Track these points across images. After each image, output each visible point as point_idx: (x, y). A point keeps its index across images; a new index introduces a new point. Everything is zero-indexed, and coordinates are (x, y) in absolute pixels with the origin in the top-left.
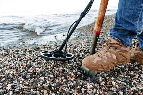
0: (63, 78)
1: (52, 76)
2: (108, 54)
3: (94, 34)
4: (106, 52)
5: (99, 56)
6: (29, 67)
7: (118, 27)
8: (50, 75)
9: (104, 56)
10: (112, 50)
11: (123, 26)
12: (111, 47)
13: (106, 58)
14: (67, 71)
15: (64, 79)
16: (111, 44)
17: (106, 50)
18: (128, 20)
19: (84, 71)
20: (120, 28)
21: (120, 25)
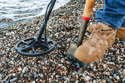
0: (54, 74)
1: (42, 76)
2: (101, 41)
3: (84, 21)
4: (99, 39)
5: (93, 46)
6: (7, 68)
7: (111, 12)
8: (39, 75)
9: (97, 45)
10: (104, 36)
11: (118, 10)
12: (103, 33)
13: (100, 46)
14: (54, 64)
15: (56, 75)
16: (102, 30)
17: (98, 37)
18: (123, 4)
19: (70, 57)
20: (114, 13)
21: (114, 9)
